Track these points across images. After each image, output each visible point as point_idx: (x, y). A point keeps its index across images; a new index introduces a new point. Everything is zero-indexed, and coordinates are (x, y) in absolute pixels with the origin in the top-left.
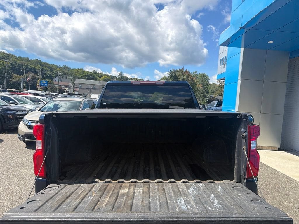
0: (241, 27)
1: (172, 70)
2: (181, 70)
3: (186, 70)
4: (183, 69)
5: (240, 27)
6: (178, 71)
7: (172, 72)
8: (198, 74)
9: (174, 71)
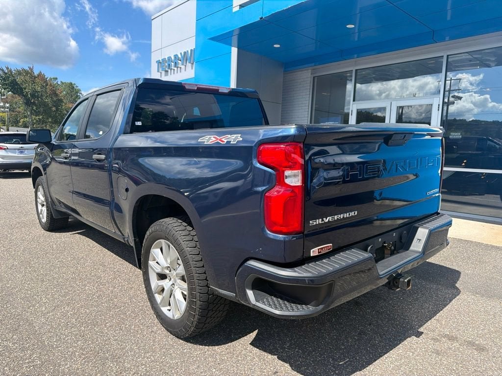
0: (262, 18)
1: (5, 69)
2: (27, 73)
3: (41, 72)
4: (31, 69)
5: (260, 17)
6: (19, 73)
7: (6, 74)
8: (59, 83)
9: (11, 72)
